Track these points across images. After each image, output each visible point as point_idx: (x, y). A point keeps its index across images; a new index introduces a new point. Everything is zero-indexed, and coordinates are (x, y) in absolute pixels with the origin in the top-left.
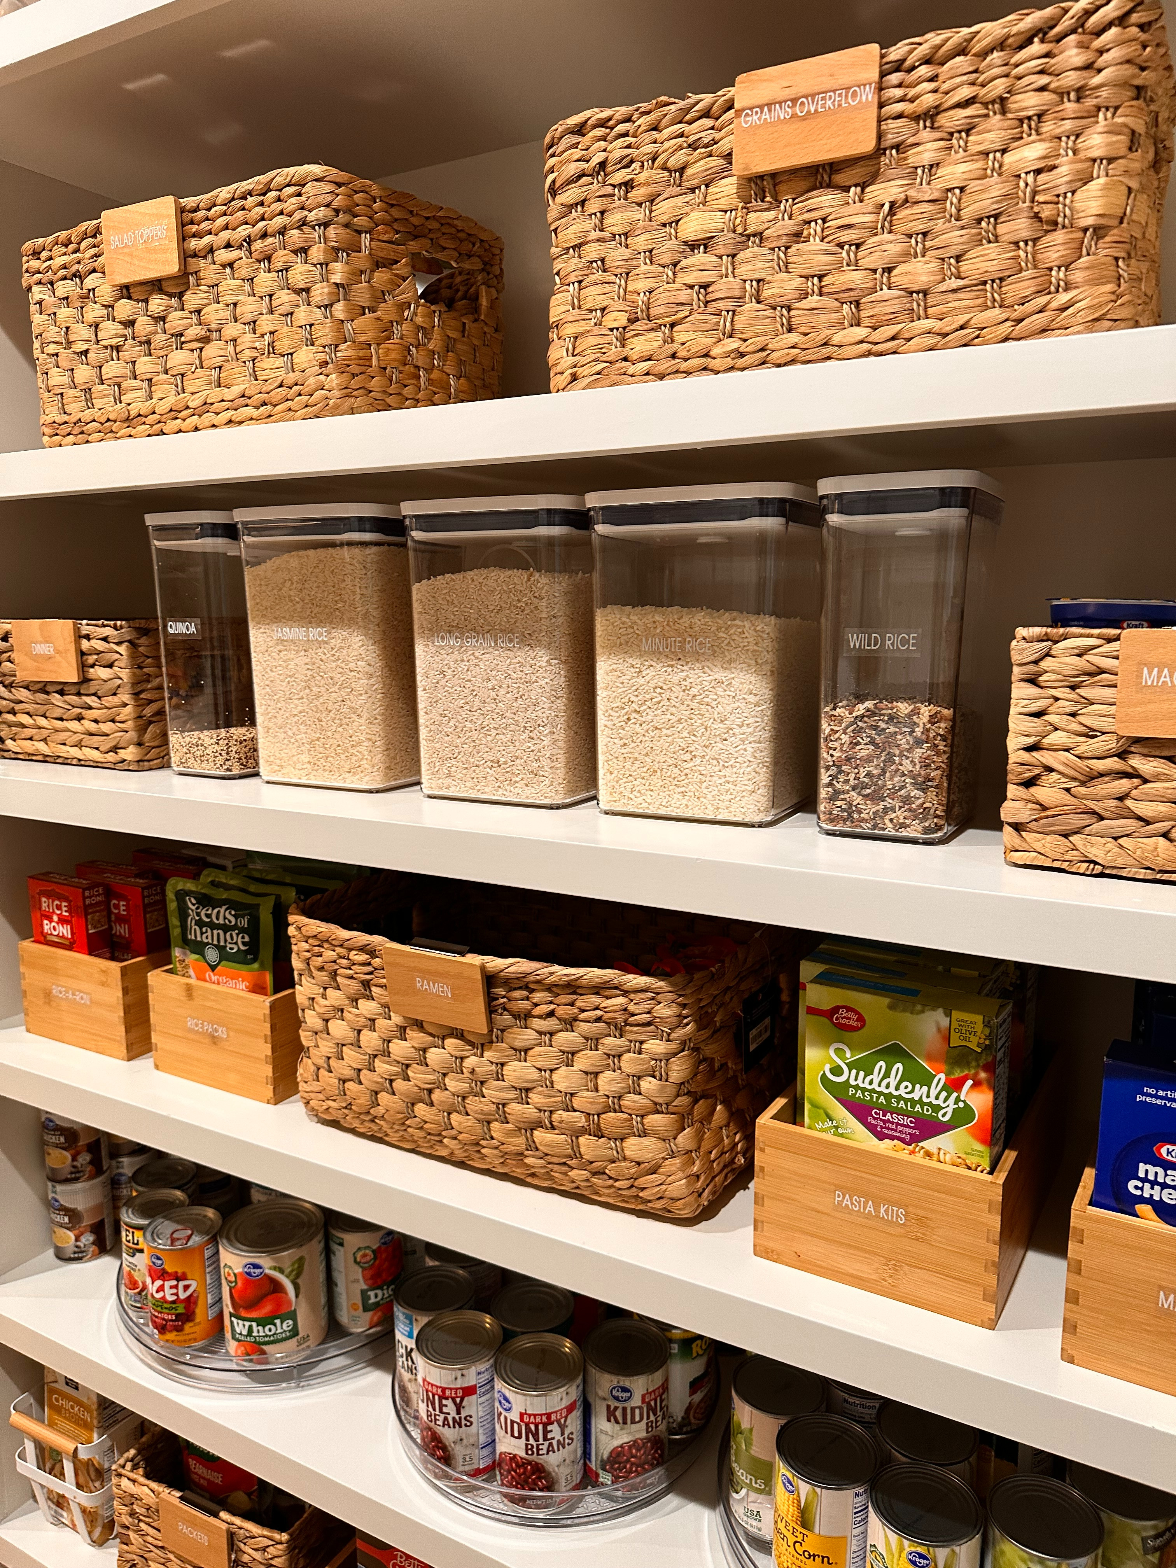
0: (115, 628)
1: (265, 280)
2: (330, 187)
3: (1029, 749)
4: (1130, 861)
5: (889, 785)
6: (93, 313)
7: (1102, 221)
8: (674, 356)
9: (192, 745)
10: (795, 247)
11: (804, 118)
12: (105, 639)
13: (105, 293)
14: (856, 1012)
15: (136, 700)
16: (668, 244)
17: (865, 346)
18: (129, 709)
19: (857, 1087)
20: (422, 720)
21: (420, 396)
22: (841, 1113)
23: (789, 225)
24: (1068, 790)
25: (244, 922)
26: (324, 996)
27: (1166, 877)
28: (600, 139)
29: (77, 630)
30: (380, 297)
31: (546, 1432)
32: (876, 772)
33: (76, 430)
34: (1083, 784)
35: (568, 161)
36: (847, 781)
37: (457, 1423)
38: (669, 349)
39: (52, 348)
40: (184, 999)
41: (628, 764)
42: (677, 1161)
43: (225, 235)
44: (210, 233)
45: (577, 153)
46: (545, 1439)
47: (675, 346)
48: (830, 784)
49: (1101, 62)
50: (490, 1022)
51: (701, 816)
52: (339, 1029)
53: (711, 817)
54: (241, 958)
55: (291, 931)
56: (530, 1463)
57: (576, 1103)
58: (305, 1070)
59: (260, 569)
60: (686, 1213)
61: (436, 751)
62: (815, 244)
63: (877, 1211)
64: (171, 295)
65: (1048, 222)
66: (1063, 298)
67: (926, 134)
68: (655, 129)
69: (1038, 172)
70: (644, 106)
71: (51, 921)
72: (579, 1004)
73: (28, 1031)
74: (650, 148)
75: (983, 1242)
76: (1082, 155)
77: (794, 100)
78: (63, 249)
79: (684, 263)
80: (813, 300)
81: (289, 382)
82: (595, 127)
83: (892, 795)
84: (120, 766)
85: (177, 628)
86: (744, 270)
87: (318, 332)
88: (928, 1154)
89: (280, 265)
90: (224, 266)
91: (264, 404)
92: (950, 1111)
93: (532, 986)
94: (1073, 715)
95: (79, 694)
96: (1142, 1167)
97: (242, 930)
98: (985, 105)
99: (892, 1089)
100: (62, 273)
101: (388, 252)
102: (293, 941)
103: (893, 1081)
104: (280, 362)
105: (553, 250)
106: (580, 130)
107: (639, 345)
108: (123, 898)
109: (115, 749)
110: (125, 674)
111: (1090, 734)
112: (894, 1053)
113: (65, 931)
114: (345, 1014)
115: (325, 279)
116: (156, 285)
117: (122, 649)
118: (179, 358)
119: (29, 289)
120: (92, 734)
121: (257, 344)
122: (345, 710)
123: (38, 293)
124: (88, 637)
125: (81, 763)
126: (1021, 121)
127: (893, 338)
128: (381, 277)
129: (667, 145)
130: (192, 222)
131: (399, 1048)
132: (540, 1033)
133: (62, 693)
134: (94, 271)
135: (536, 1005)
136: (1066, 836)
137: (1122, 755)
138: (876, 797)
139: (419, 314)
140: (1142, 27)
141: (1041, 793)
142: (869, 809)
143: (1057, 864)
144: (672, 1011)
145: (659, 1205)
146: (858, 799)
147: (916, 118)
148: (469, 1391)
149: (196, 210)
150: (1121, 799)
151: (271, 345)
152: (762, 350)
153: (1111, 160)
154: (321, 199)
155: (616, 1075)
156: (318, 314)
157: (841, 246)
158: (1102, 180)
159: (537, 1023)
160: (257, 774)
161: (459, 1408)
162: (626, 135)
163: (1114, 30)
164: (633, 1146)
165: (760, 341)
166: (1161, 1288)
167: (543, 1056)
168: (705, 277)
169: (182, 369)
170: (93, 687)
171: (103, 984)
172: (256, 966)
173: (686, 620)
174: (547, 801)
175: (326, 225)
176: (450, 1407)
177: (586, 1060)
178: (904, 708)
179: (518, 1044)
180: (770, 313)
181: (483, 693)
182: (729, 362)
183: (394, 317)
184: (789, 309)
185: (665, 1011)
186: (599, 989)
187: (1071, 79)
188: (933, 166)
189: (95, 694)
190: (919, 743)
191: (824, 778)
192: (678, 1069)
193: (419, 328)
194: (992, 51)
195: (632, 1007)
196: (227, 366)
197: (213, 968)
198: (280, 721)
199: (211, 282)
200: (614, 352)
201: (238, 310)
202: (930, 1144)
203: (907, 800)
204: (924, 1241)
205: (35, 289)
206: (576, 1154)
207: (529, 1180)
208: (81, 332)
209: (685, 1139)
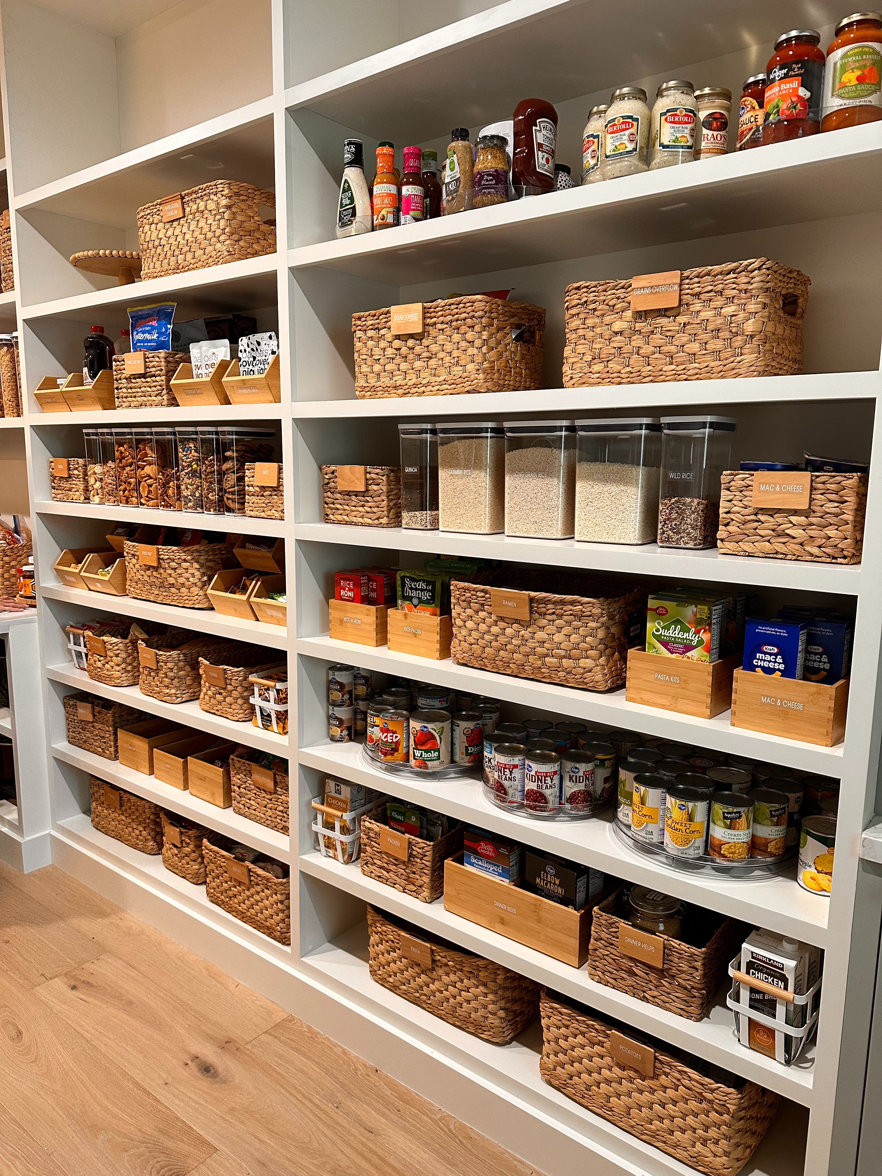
0: (382, 469)
1: (456, 337)
2: (484, 304)
3: (727, 513)
4: (757, 550)
5: (683, 528)
6: (383, 344)
7: (753, 333)
8: (608, 372)
9: (411, 516)
10: (652, 336)
11: (655, 293)
12: (377, 474)
13: (389, 337)
14: (665, 608)
15: (388, 499)
16: (608, 332)
17: (674, 372)
18: (385, 502)
19: (664, 636)
20: (506, 506)
21: (511, 379)
22: (659, 645)
23: (650, 329)
24: (738, 527)
25: (430, 588)
26: (464, 612)
27: (768, 555)
28: (585, 292)
29: (366, 470)
30: (499, 343)
31: (545, 780)
32: (678, 523)
33: (372, 390)
34: (743, 525)
35: (573, 299)
36: (667, 527)
37: (510, 779)
38: (606, 370)
39: (364, 357)
40: (403, 619)
41: (587, 522)
42: (599, 667)
43: (441, 319)
44: (435, 317)
45: (576, 297)
46: (545, 783)
47: (609, 369)
48: (662, 528)
49: (752, 281)
50: (531, 617)
51: (614, 541)
52: (470, 624)
53: (618, 542)
54: (427, 602)
55: (452, 587)
56: (538, 792)
57: (562, 646)
58: (455, 642)
59: (445, 447)
60: (602, 688)
61: (512, 518)
62: (658, 336)
63: (670, 679)
64: (417, 340)
65: (735, 333)
66: (739, 359)
67: (697, 301)
68: (605, 291)
69: (733, 316)
70: (602, 282)
71: (344, 590)
72: (564, 609)
73: (331, 637)
74: (602, 298)
75: (706, 687)
76: (746, 311)
77: (652, 287)
78: (372, 318)
79: (612, 339)
80: (657, 355)
81: (464, 376)
82: (583, 288)
83: (684, 532)
84: (380, 526)
85: (409, 470)
86: (633, 343)
87: (476, 358)
88: (688, 658)
89: (463, 332)
90: (440, 330)
91: (453, 384)
92: (696, 641)
93: (547, 603)
94: (741, 501)
95: (364, 496)
96: (758, 655)
97: (428, 591)
98: (716, 292)
99: (676, 635)
100: (370, 327)
101: (503, 324)
102: (452, 591)
103: (677, 632)
104: (461, 368)
105: (566, 330)
106: (578, 288)
107: (597, 368)
108: (375, 581)
109: (378, 519)
110: (384, 488)
111: (746, 507)
112: (677, 622)
113: (351, 594)
114: (473, 618)
115: (480, 338)
116: (412, 336)
117: (384, 478)
118: (418, 364)
119: (355, 332)
120: (368, 513)
121: (452, 361)
122: (476, 502)
123: (359, 334)
124: (370, 473)
125: (362, 525)
126: (727, 298)
127: (684, 369)
128: (499, 335)
129: (609, 297)
130: (428, 312)
131: (495, 629)
132: (549, 621)
133: (356, 496)
134: (385, 328)
135: (548, 610)
136: (737, 543)
137: (756, 514)
138: (677, 533)
139: (512, 347)
140: (768, 269)
141: (730, 528)
142: (675, 537)
143: (734, 553)
144: (599, 611)
145: (591, 685)
146: (671, 534)
147: (693, 295)
148: (515, 766)
149: (430, 308)
150: (755, 529)
151: (458, 361)
152: (639, 371)
153: (756, 313)
154: (481, 308)
155: (577, 636)
156: (475, 351)
157: (667, 337)
158: (753, 320)
159: (549, 617)
160: (438, 529)
161: (511, 773)
162: (594, 292)
163: (756, 271)
164: (583, 662)
165: (638, 369)
166: (762, 695)
167: (551, 629)
168: (620, 345)
169: (420, 368)
170: (370, 493)
171: (367, 615)
172: (433, 605)
173: (611, 468)
174: (554, 537)
175: (482, 317)
176: (507, 772)
177: (566, 630)
178: (688, 500)
179: (540, 625)
180: (642, 359)
181: (531, 495)
182: (627, 375)
183: (504, 350)
184: (649, 358)
185: (597, 611)
186: (573, 603)
187: (743, 287)
188: (698, 312)
189: (371, 496)
190: (693, 512)
191: (660, 526)
192: (601, 634)
193: (512, 352)
194: (718, 275)
195: (584, 610)
196: (439, 368)
197: (415, 607)
198: (449, 507)
199: (434, 336)
200: (586, 370)
201: (444, 347)
202: (689, 654)
203: (689, 534)
204: (686, 689)
205: (357, 332)
206: (561, 665)
207: (543, 680)
208: (377, 351)
209: (602, 660)
